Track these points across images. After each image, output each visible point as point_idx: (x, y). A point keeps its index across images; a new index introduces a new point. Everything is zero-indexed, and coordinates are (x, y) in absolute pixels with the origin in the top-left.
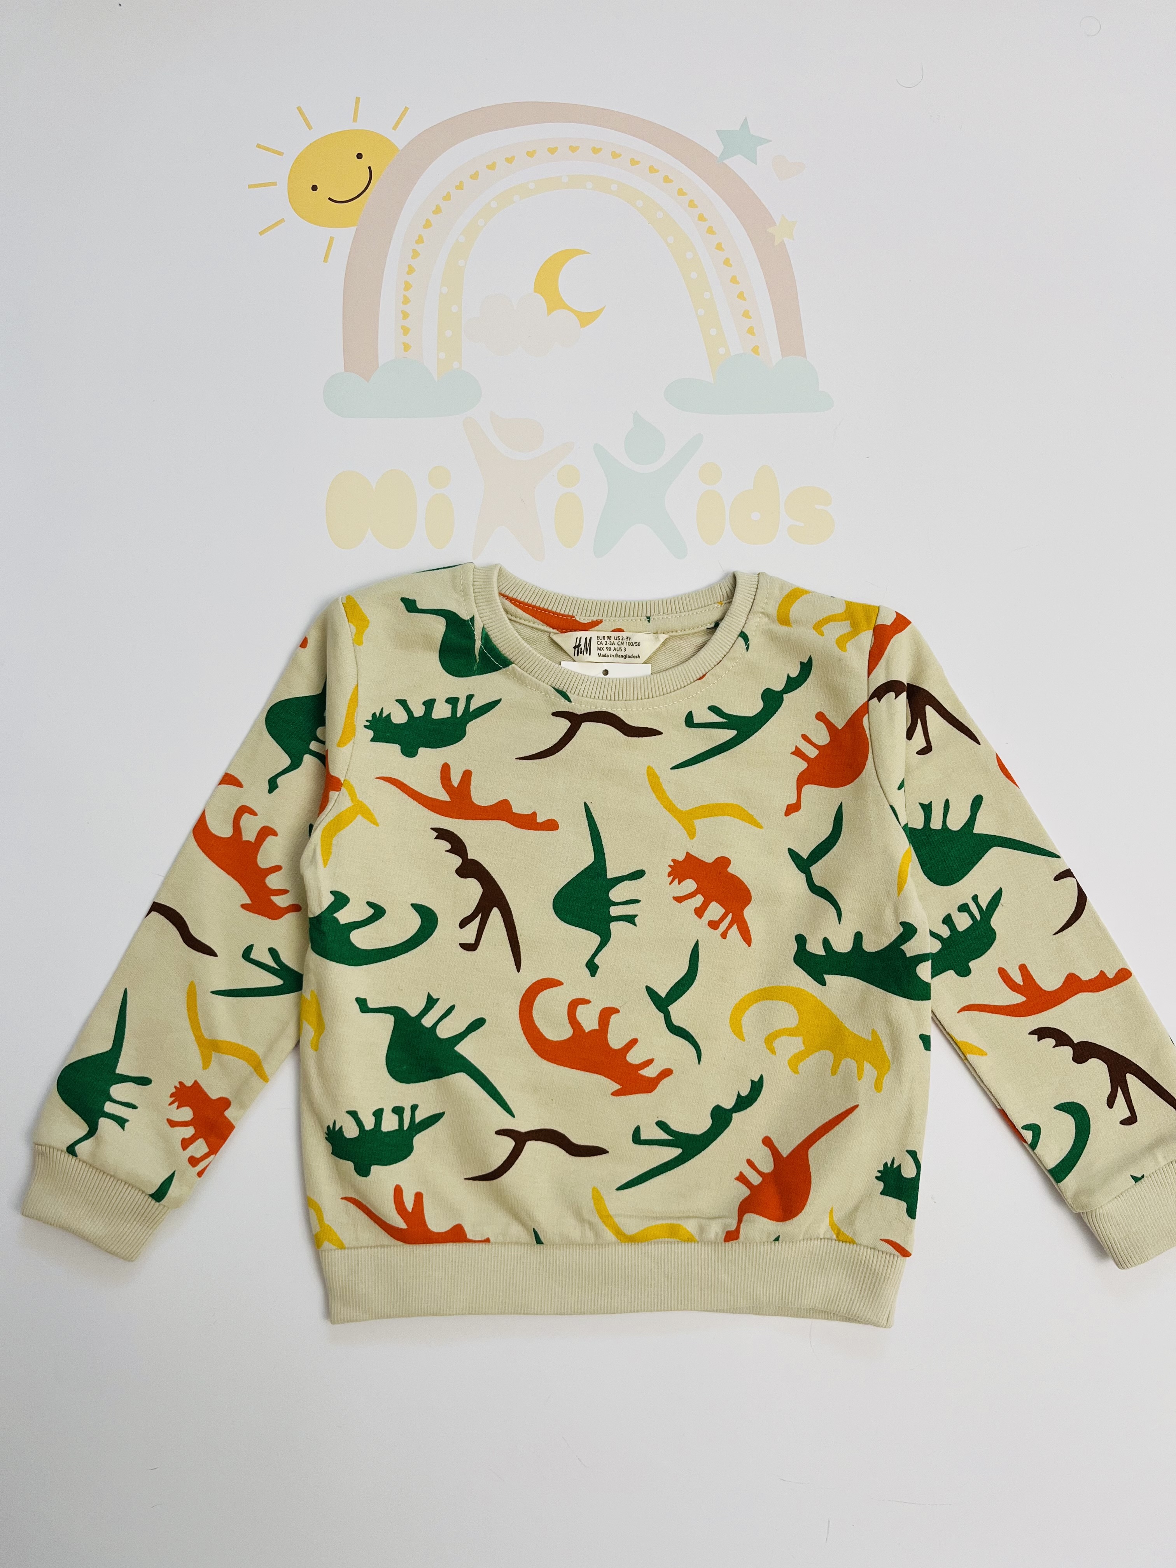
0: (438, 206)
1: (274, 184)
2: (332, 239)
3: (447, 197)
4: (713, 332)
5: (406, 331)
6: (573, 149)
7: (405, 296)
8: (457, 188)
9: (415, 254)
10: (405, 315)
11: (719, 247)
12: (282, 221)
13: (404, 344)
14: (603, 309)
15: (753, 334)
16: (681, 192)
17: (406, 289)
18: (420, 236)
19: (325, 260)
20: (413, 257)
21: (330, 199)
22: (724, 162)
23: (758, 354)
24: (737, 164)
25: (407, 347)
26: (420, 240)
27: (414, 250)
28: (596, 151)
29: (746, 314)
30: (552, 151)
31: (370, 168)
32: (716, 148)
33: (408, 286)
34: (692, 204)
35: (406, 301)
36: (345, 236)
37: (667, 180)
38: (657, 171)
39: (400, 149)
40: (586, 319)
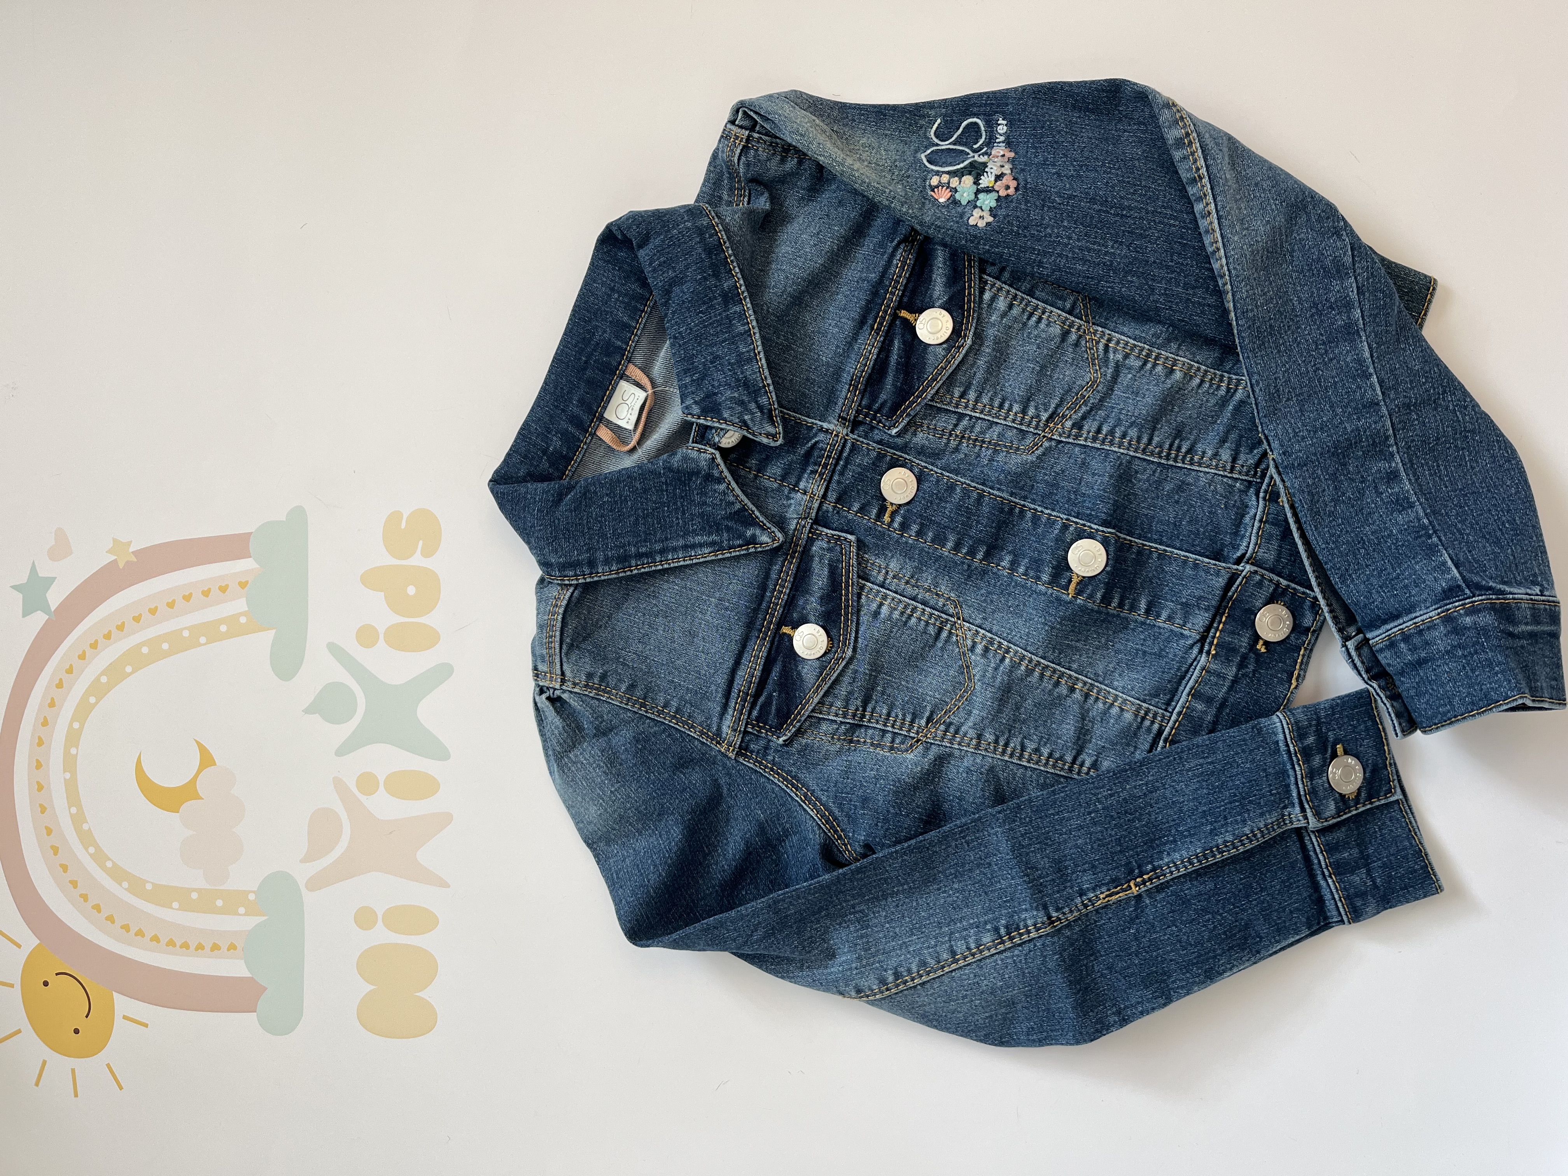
0: (93, 907)
1: (73, 1071)
2: (125, 1017)
3: (85, 897)
4: (223, 628)
5: (215, 947)
6: (39, 765)
7: (181, 947)
8: (75, 887)
9: (140, 933)
10: (200, 947)
11: (137, 619)
12: (108, 1066)
13: (228, 950)
14: (197, 742)
15: (227, 586)
16: (82, 657)
17: (174, 945)
18: (122, 927)
19: (146, 1025)
20: (143, 935)
21: (87, 1017)
22: (53, 610)
23: (247, 582)
24: (55, 597)
25: (232, 947)
26: (126, 928)
27: (136, 935)
28: (40, 743)
29: (206, 593)
30: (40, 788)
31: (57, 974)
32: (39, 619)
33: (171, 943)
34: (94, 646)
35: (185, 946)
36: (123, 1004)
37: (70, 671)
38: (61, 679)
39: (39, 942)
40: (207, 760)
